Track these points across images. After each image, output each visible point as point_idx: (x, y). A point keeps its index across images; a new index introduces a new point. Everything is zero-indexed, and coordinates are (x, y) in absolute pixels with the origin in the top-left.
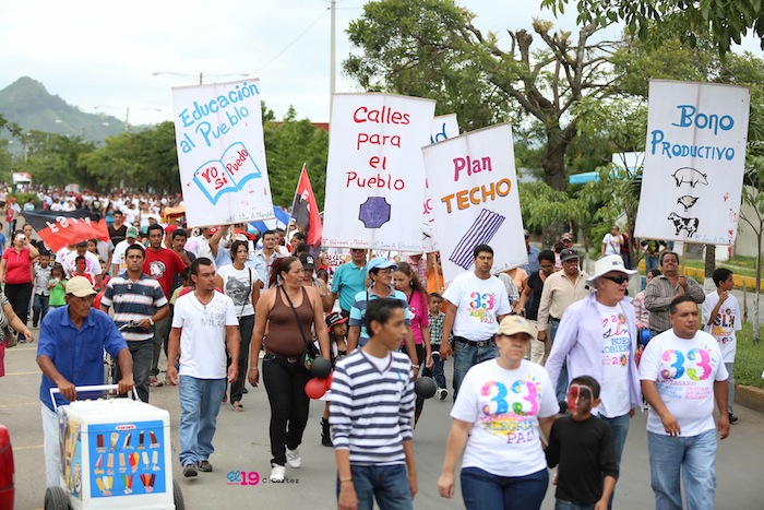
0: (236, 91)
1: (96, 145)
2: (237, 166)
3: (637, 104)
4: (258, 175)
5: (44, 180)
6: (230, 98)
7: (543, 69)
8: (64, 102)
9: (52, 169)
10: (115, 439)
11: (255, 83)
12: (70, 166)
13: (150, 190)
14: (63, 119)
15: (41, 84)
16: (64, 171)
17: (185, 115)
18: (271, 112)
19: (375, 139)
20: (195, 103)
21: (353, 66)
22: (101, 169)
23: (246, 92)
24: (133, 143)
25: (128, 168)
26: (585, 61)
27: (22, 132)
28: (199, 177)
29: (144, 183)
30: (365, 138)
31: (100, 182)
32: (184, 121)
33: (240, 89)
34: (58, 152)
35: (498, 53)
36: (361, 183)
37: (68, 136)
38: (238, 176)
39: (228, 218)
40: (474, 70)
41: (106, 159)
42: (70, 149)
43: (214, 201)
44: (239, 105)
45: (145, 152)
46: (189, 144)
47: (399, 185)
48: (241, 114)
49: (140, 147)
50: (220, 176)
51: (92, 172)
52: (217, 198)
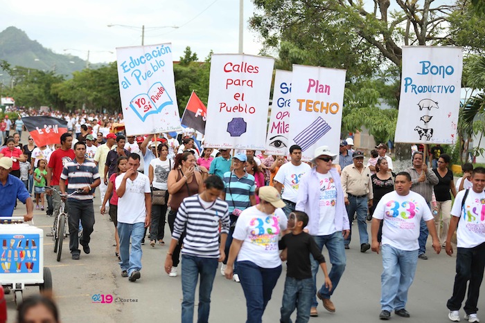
0: (157, 50)
1: (65, 78)
2: (158, 97)
3: (467, 52)
4: (171, 103)
5: (26, 103)
6: (153, 54)
7: (398, 26)
8: (40, 46)
9: (32, 95)
10: (12, 243)
11: (169, 46)
12: (45, 92)
13: (105, 112)
14: (40, 58)
15: (24, 32)
16: (41, 97)
17: (124, 65)
18: (195, 55)
19: (237, 82)
20: (131, 58)
21: (256, 22)
22: (69, 95)
23: (163, 51)
24: (92, 76)
25: (88, 95)
26: (429, 20)
27: (10, 67)
28: (134, 104)
29: (100, 107)
30: (231, 82)
31: (68, 105)
32: (124, 68)
33: (159, 49)
34: (36, 82)
35: (364, 13)
36: (229, 110)
37: (44, 70)
38: (159, 103)
39: (152, 130)
40: (347, 26)
41: (72, 88)
42: (45, 81)
43: (143, 119)
44: (159, 59)
45: (101, 83)
46: (127, 84)
47: (252, 110)
48: (160, 64)
49: (97, 79)
50: (147, 104)
51: (62, 98)
52: (145, 117)
